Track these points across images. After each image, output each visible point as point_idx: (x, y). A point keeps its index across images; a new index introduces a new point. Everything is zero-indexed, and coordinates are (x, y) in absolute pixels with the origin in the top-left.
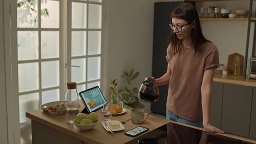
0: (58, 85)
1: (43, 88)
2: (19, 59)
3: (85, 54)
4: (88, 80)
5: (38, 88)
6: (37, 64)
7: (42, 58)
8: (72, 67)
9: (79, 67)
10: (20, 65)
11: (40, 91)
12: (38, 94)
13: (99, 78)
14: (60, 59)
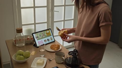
0: (46, 21)
1: (36, 22)
2: (22, 6)
3: (64, 4)
4: (65, 19)
5: (33, 22)
6: (33, 9)
7: (36, 6)
8: (55, 12)
9: (58, 12)
10: (22, 10)
11: (35, 24)
12: (33, 25)
13: (73, 18)
14: (47, 7)
